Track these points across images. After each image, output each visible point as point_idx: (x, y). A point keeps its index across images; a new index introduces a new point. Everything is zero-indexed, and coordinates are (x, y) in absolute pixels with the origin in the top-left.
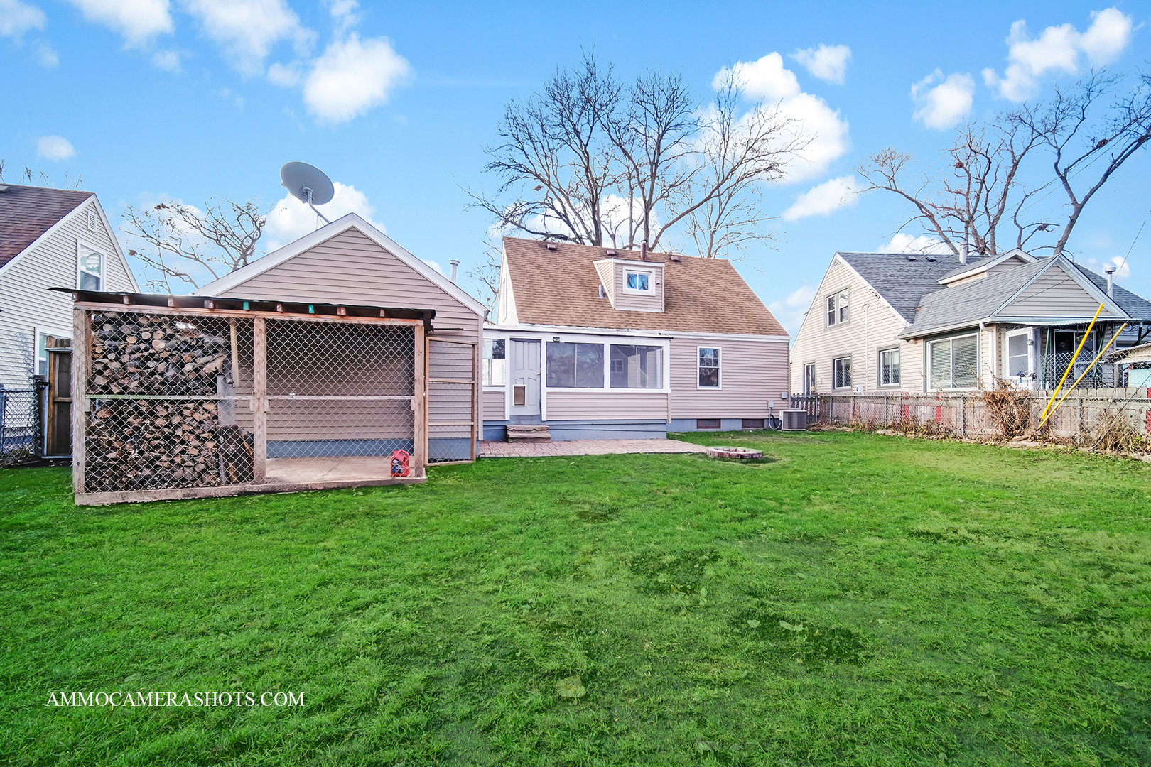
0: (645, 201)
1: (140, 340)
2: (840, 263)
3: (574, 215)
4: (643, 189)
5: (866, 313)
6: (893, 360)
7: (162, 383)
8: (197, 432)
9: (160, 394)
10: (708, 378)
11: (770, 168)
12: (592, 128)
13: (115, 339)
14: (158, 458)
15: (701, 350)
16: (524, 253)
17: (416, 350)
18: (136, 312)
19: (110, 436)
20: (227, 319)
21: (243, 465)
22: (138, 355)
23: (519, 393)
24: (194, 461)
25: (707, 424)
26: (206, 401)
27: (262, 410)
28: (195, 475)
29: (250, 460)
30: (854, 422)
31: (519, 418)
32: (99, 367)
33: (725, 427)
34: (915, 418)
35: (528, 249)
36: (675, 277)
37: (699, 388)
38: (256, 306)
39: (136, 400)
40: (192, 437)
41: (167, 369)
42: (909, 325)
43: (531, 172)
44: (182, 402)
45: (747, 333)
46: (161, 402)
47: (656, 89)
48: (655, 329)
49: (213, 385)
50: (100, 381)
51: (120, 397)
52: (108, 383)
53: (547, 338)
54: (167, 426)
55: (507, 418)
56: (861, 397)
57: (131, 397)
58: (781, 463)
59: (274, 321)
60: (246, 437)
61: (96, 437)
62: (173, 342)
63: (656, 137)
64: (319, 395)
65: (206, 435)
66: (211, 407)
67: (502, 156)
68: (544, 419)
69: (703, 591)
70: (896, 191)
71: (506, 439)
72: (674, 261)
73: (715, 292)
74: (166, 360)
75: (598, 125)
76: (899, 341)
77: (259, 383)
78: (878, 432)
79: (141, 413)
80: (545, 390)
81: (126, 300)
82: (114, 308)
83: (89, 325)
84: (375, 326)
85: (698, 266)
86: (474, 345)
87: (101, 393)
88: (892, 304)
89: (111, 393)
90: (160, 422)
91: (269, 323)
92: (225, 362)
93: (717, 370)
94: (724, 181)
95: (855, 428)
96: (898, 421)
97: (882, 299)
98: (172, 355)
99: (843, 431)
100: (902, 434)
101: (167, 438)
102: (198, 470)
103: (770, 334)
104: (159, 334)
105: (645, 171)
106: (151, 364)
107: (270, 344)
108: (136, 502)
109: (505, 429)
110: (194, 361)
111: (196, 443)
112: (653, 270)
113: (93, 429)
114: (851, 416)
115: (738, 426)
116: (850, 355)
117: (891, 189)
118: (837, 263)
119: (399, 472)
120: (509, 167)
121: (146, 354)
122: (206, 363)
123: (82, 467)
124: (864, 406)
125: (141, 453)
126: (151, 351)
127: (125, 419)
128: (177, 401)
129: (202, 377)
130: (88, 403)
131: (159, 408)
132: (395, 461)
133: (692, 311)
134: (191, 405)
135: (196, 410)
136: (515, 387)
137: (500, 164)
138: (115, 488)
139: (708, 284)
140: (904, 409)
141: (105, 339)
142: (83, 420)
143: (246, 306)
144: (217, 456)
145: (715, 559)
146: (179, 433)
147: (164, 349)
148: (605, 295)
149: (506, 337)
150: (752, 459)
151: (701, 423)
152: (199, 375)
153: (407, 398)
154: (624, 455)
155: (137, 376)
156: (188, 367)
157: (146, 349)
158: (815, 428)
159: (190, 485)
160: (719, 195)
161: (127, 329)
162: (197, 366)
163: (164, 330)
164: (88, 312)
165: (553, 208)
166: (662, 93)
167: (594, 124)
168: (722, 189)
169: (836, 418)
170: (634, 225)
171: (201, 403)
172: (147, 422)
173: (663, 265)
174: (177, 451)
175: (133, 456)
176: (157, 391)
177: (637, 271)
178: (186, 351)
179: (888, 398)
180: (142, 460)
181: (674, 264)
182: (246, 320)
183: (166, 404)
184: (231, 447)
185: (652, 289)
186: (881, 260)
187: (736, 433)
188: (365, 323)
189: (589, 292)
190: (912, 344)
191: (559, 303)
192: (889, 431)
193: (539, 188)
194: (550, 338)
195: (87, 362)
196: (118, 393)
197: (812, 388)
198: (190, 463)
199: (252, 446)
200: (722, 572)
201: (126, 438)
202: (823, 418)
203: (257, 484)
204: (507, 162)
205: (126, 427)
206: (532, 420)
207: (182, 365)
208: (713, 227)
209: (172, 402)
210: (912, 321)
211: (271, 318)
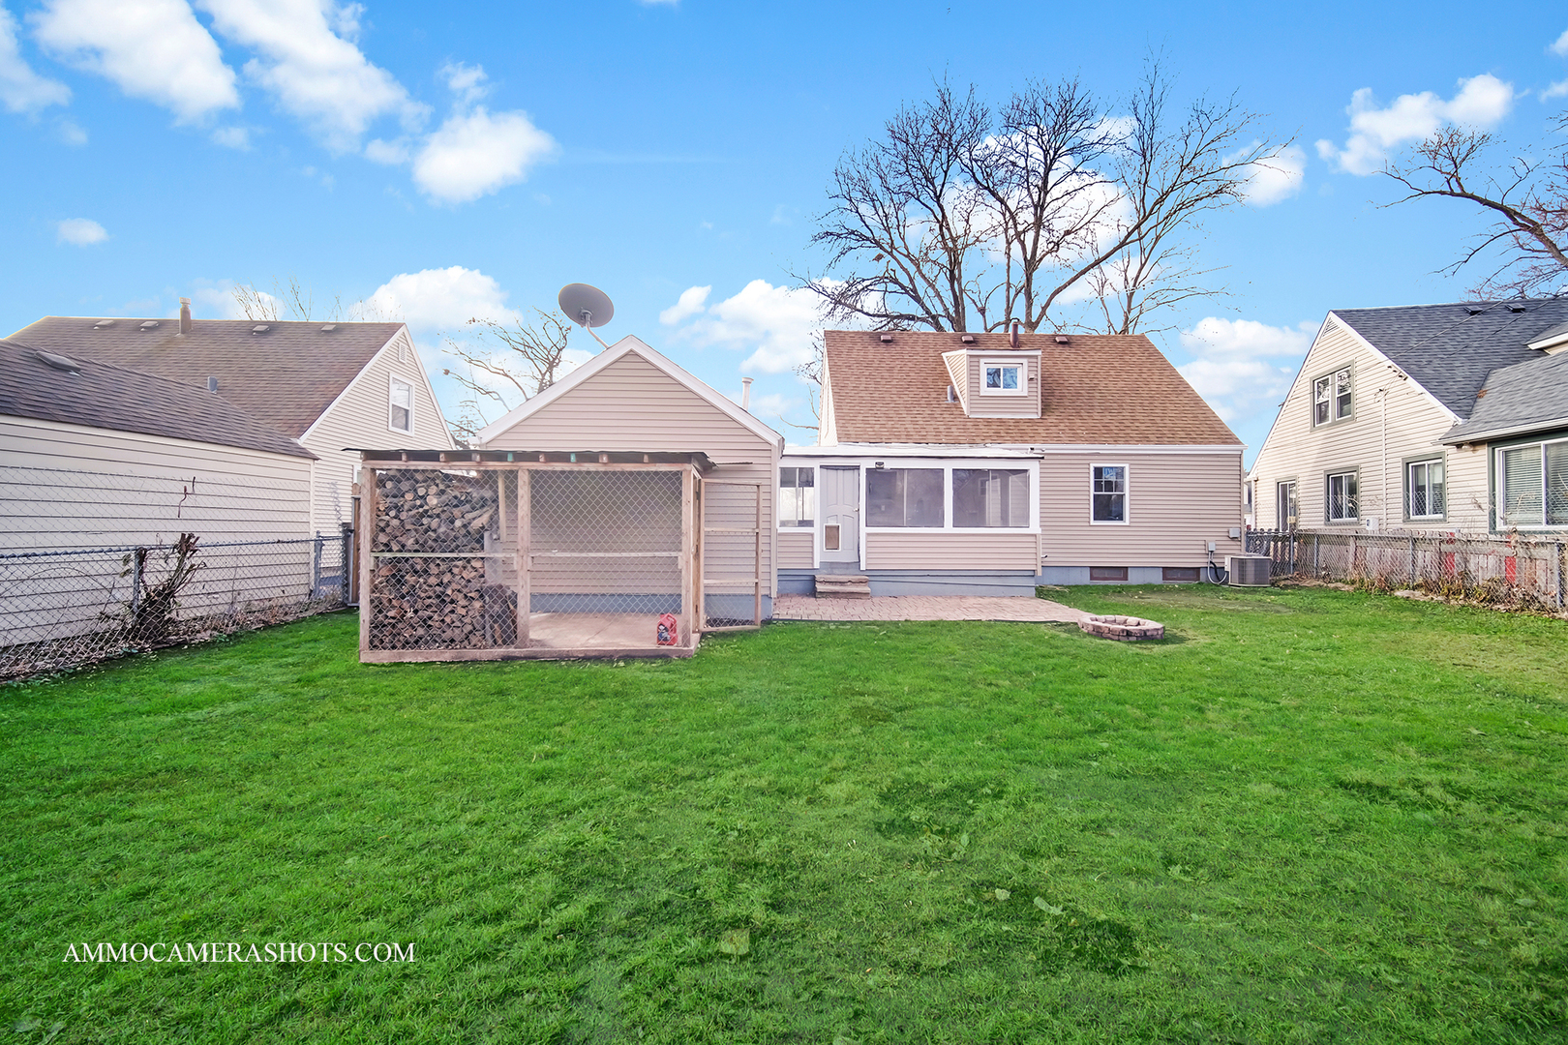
0: (1025, 258)
1: (417, 497)
2: (1336, 327)
3: (926, 285)
4: (1022, 243)
5: (1382, 403)
6: (1432, 477)
7: (435, 540)
8: (465, 591)
9: (432, 552)
10: (1108, 507)
11: (1219, 191)
12: (946, 172)
13: (395, 496)
14: (430, 618)
15: (1096, 469)
16: (850, 349)
17: (684, 498)
18: (413, 468)
19: (390, 594)
20: (493, 471)
21: (507, 627)
22: (414, 512)
23: (832, 535)
24: (462, 622)
25: (1107, 574)
26: (474, 558)
27: (525, 569)
28: (463, 636)
29: (514, 622)
30: (1355, 576)
31: (831, 566)
32: (382, 524)
33: (1134, 578)
34: (1465, 574)
35: (855, 343)
36: (1061, 366)
37: (1093, 522)
38: (520, 456)
39: (412, 558)
40: (461, 596)
41: (439, 527)
42: (1460, 421)
43: (868, 239)
44: (453, 559)
45: (1170, 443)
46: (433, 560)
47: (1041, 105)
48: (1025, 442)
49: (480, 540)
50: (383, 538)
51: (399, 555)
52: (389, 541)
53: (867, 464)
54: (438, 585)
55: (817, 566)
56: (1367, 538)
57: (408, 555)
58: (1190, 645)
59: (537, 472)
60: (510, 597)
61: (378, 595)
62: (444, 497)
63: (1041, 170)
64: (581, 551)
65: (472, 595)
66: (477, 564)
67: (831, 224)
68: (863, 568)
69: (965, 838)
70: (1464, 195)
71: (813, 593)
72: (1061, 343)
73: (1121, 384)
74: (438, 516)
75: (956, 166)
76: (1442, 448)
77: (522, 539)
78: (1398, 593)
79: (416, 572)
80: (864, 530)
81: (404, 457)
82: (395, 465)
83: (374, 483)
84: (639, 473)
85: (1098, 348)
86: (758, 486)
87: (383, 551)
88: (1428, 389)
89: (390, 551)
90: (433, 580)
91: (533, 474)
92: (491, 518)
93: (1122, 496)
94: (1145, 218)
95: (1357, 585)
96: (1434, 577)
97: (1411, 381)
98: (444, 511)
99: (1336, 589)
100: (1440, 598)
101: (438, 597)
102: (465, 631)
103: (1210, 443)
104: (433, 490)
105: (1027, 217)
106: (425, 521)
107: (533, 497)
108: (410, 663)
109: (813, 580)
110: (463, 517)
111: (463, 602)
112: (1025, 361)
113: (376, 587)
114: (1350, 566)
115: (1157, 578)
116: (1355, 469)
117: (1452, 194)
118: (1331, 327)
119: (666, 639)
120: (839, 236)
121: (421, 510)
122: (474, 519)
123: (367, 624)
124: (1373, 551)
125: (416, 612)
126: (426, 507)
127: (403, 577)
128: (447, 558)
129: (470, 533)
130: (372, 560)
131: (432, 566)
132: (662, 627)
133: (1083, 413)
134: (460, 563)
135: (465, 568)
136: (826, 527)
137: (828, 234)
138: (394, 647)
139: (1112, 373)
140: (1443, 558)
141: (387, 497)
142: (368, 578)
143: (510, 458)
144: (483, 616)
145: (998, 795)
146: (449, 592)
147: (437, 505)
148: (955, 398)
149: (815, 464)
150: (1145, 637)
151: (1096, 573)
152: (468, 531)
153: (674, 554)
154: (956, 623)
155: (414, 533)
156: (458, 523)
157: (421, 506)
158: (1289, 582)
159: (458, 647)
160: (1140, 239)
161: (405, 486)
162: (465, 521)
163: (437, 485)
164: (373, 470)
165: (896, 281)
166: (1049, 108)
167: (948, 167)
168: (1144, 228)
169: (1324, 569)
170: (1012, 292)
171: (469, 561)
172: (421, 580)
173: (1039, 353)
174: (447, 611)
175: (409, 615)
176: (431, 548)
177: (1001, 364)
178: (456, 506)
179: (1415, 541)
180: (416, 619)
181: (1060, 347)
182: (511, 472)
183: (438, 562)
184: (496, 608)
185: (1022, 387)
186: (1413, 318)
187: (1149, 588)
188: (628, 469)
189: (934, 395)
190: (1467, 453)
191: (891, 413)
192: (1417, 593)
193: (879, 258)
194: (872, 464)
195: (371, 519)
196: (397, 551)
197: (1291, 519)
198: (458, 624)
199: (516, 607)
200: (997, 815)
201: (403, 597)
202: (1301, 567)
203: (520, 648)
204: (836, 230)
205: (403, 584)
206: (847, 569)
207: (452, 522)
208: (1131, 283)
209: (443, 560)
210: (1466, 414)
211: (534, 468)
